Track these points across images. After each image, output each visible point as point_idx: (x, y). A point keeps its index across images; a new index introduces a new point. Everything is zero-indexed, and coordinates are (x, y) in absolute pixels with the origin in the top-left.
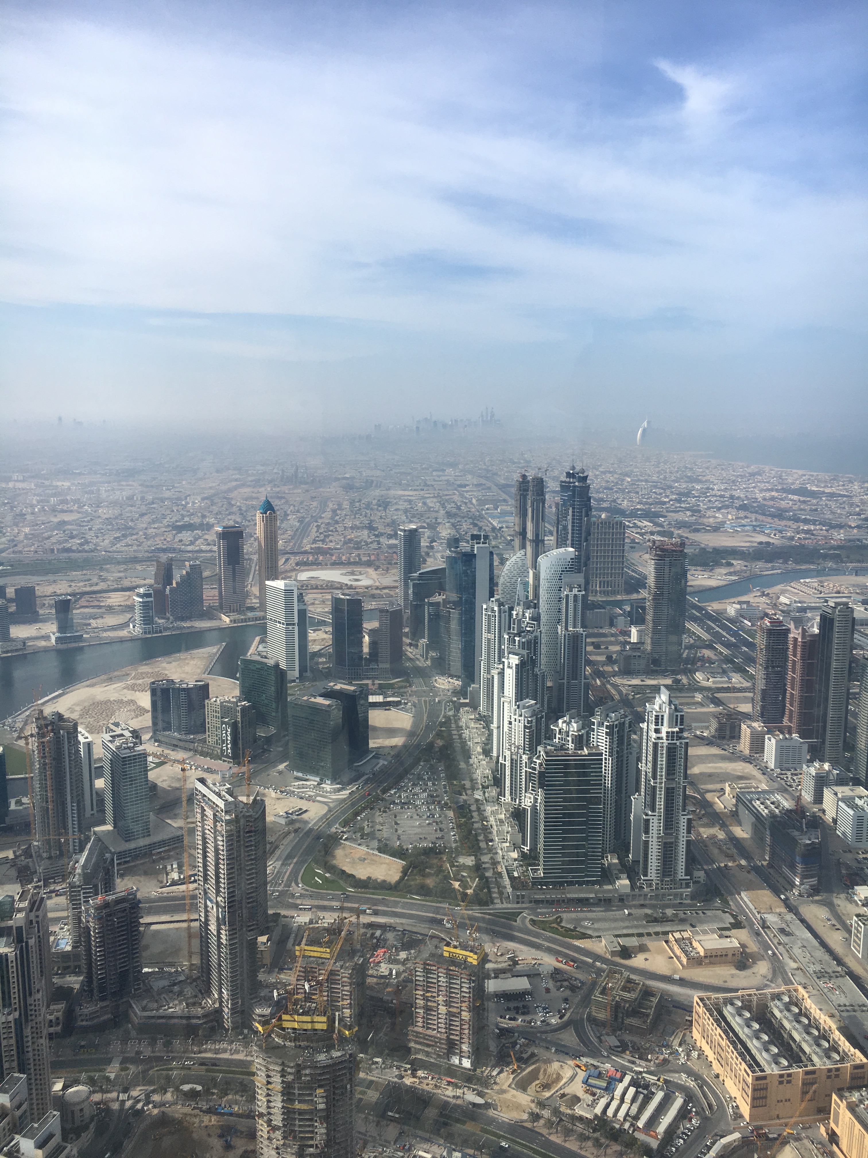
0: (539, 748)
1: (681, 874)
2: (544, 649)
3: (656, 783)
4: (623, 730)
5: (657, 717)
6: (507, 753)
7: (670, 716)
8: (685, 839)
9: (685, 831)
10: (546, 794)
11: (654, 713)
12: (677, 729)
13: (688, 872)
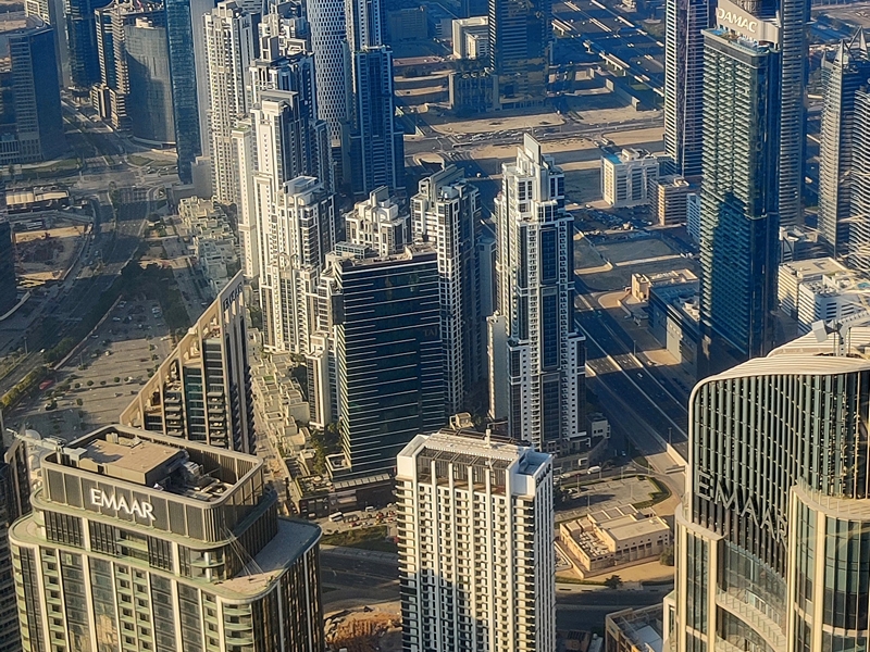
0: (328, 258)
1: (572, 429)
2: (321, 84)
3: (526, 292)
4: (468, 212)
5: (521, 184)
6: (273, 272)
7: (543, 180)
8: (576, 375)
9: (575, 362)
10: (346, 333)
11: (517, 179)
12: (555, 202)
13: (584, 425)
